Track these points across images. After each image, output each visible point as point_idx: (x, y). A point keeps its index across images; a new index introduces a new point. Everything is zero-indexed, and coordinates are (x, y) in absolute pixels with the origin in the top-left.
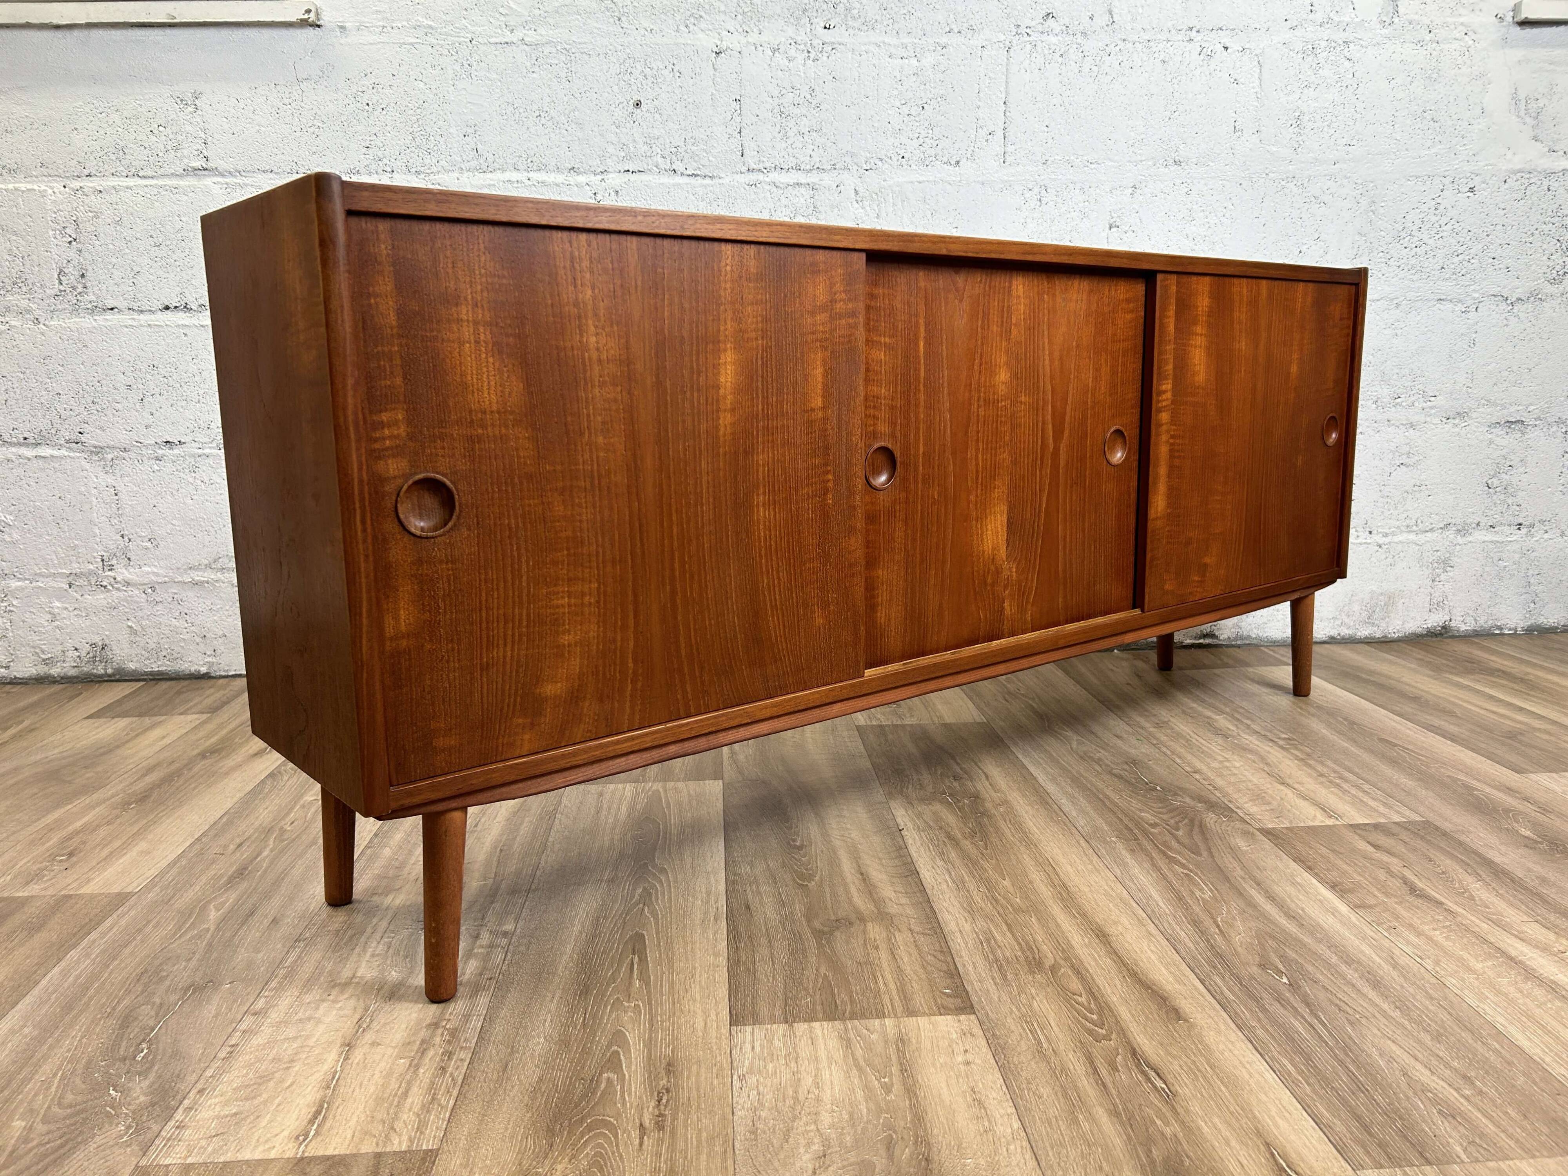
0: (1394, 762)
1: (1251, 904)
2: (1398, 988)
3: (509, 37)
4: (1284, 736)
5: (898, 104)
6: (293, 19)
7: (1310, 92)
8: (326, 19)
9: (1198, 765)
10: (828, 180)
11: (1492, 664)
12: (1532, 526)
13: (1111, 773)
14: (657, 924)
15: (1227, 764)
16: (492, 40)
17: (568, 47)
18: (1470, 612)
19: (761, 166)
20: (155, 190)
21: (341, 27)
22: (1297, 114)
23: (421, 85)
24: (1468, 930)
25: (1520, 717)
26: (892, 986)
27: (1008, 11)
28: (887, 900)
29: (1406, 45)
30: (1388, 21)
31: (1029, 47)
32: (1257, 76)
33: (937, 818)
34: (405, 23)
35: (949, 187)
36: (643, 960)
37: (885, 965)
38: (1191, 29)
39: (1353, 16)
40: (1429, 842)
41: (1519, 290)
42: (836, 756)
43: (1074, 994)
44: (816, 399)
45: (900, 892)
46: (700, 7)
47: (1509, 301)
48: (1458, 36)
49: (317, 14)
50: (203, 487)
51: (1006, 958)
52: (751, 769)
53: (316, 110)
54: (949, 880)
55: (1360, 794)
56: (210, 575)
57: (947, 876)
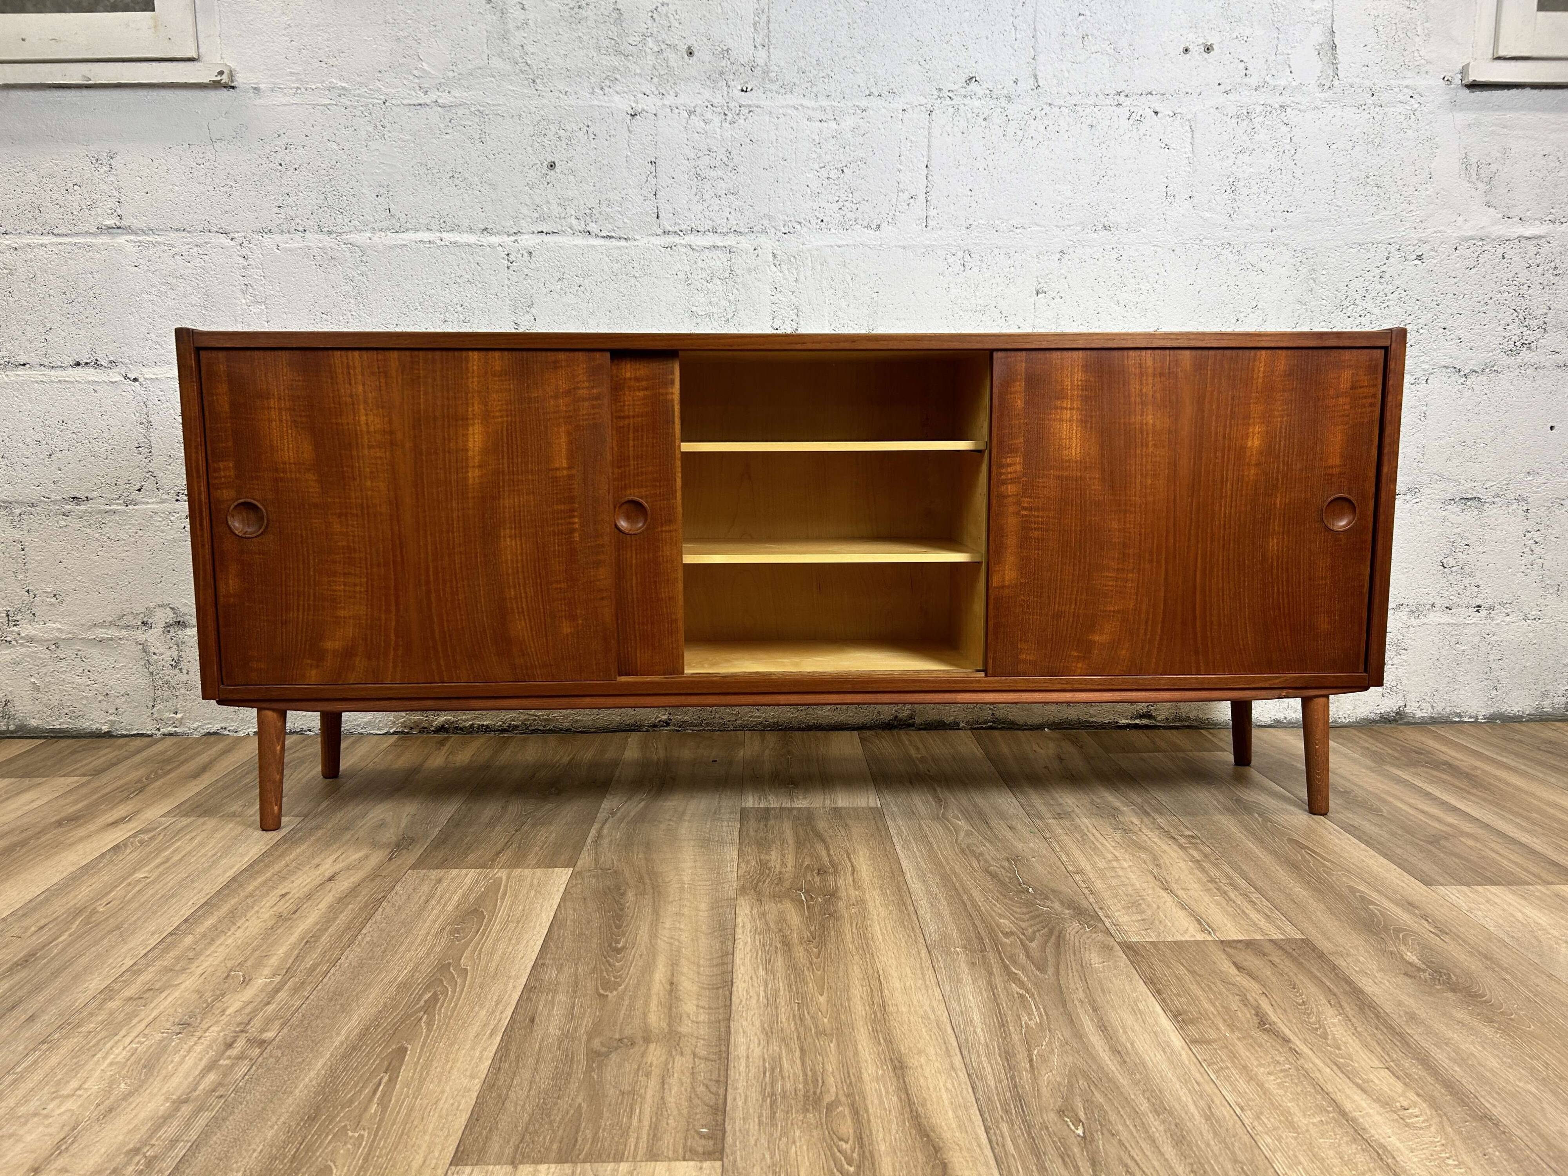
0: (1294, 867)
1: (1079, 1035)
2: (1203, 1146)
3: (423, 99)
4: (1188, 833)
5: (816, 167)
6: (206, 80)
7: (1245, 157)
8: (240, 80)
9: (1084, 863)
10: (745, 243)
11: (1441, 756)
12: (1492, 608)
13: (987, 871)
14: (427, 1036)
15: (1115, 864)
16: (405, 102)
17: (481, 108)
18: (1427, 698)
19: (677, 229)
20: (70, 248)
21: (255, 88)
22: (1231, 180)
23: (334, 146)
24: (1307, 1075)
25: (1451, 819)
26: (646, 1123)
27: (930, 74)
28: (685, 1017)
29: (1347, 109)
30: (1328, 84)
31: (951, 110)
32: (1189, 140)
33: (782, 919)
34: (319, 85)
35: (869, 250)
36: (392, 1080)
37: (650, 1093)
38: (1119, 93)
39: (1290, 79)
40: (1300, 965)
41: (1473, 362)
42: (705, 843)
43: (841, 1139)
44: (561, 461)
45: (703, 1008)
46: (615, 69)
47: (1462, 373)
48: (1402, 98)
49: (231, 75)
50: (109, 543)
51: (784, 1091)
52: (609, 856)
53: (228, 170)
54: (762, 993)
55: (1246, 904)
56: (114, 632)
57: (762, 989)
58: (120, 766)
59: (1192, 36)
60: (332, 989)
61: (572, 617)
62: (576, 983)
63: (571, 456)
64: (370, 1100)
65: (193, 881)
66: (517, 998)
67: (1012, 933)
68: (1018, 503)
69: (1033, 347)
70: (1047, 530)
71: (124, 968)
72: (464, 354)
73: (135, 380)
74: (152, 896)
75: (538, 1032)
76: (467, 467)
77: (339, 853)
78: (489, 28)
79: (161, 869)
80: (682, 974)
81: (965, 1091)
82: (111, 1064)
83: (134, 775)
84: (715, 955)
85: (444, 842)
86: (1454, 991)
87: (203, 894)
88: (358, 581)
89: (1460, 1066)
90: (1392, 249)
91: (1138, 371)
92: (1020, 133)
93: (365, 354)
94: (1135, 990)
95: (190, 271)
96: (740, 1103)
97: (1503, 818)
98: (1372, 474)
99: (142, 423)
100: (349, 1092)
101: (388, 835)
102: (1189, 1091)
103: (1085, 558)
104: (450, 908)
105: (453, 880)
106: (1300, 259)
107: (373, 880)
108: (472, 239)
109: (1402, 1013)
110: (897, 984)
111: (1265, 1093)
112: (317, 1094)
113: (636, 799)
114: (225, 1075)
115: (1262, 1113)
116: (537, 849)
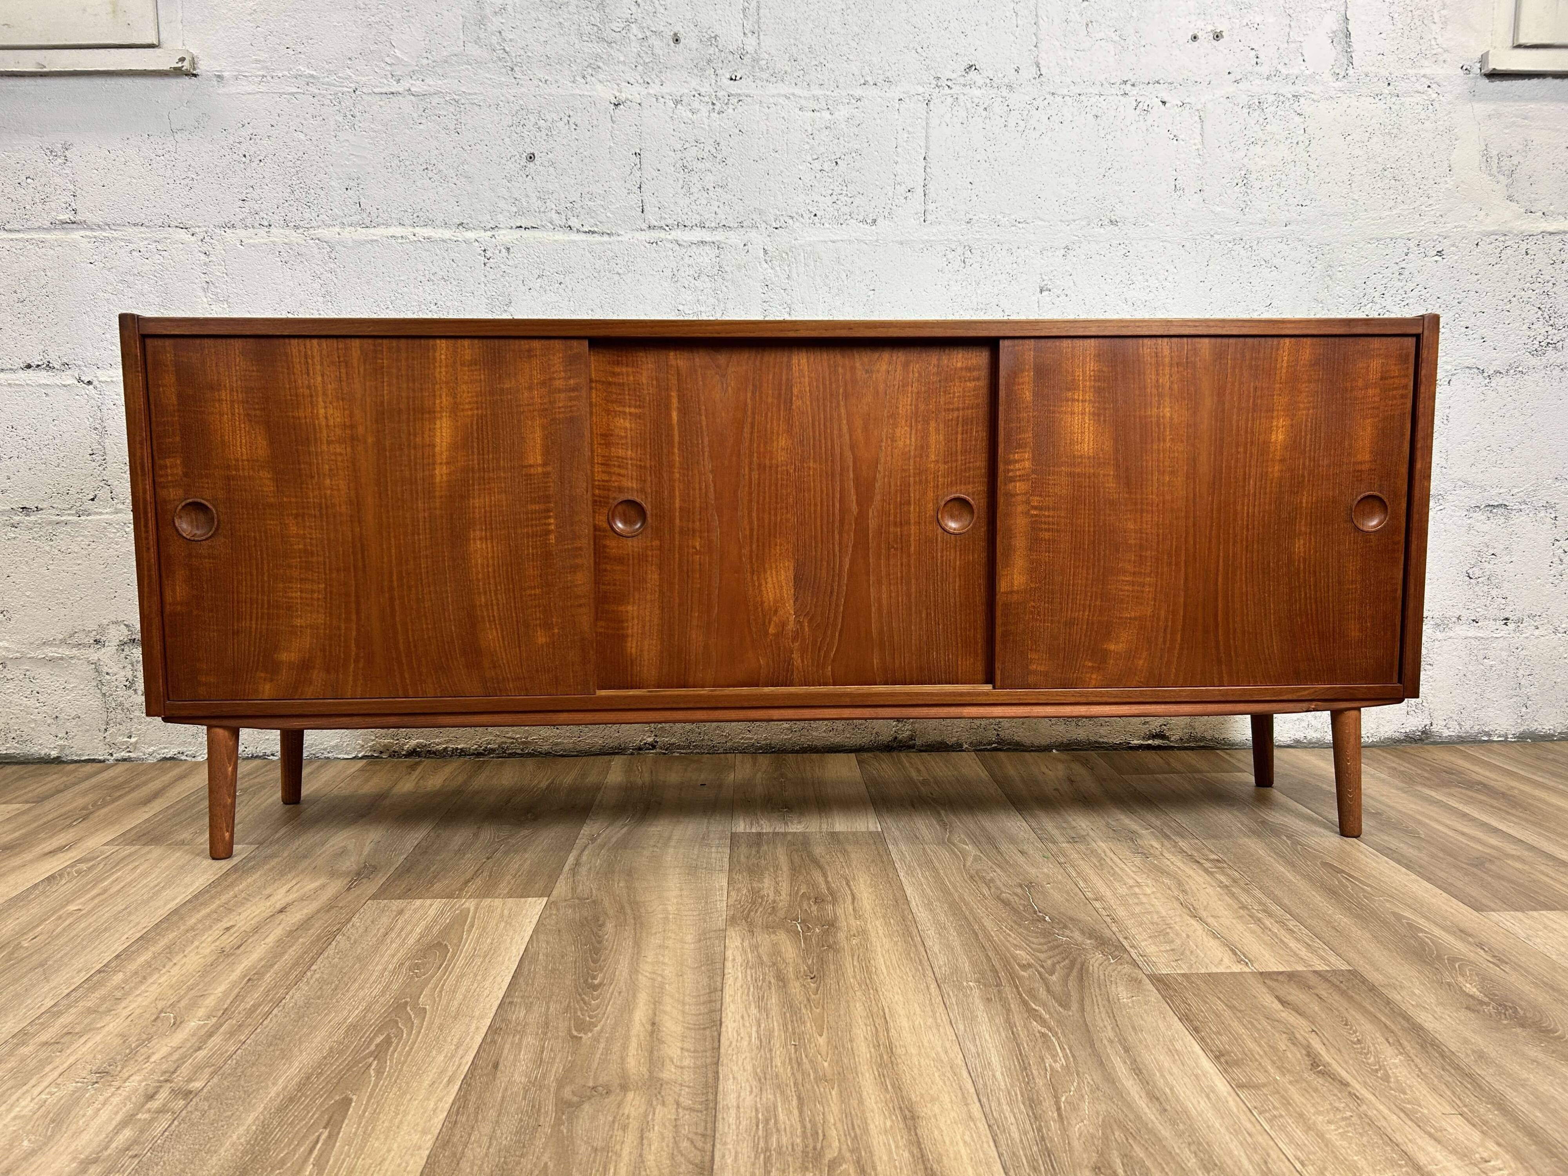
0: (1332, 892)
1: (1110, 1079)
3: (396, 88)
4: (1213, 857)
5: (809, 159)
6: (166, 68)
7: (1257, 149)
8: (203, 67)
9: (1103, 889)
10: (734, 238)
11: (1474, 775)
12: (1521, 621)
13: (999, 898)
14: (376, 1085)
15: (1137, 890)
16: (376, 90)
17: (457, 97)
18: (1455, 717)
19: (663, 223)
20: (21, 244)
21: (219, 76)
22: (1243, 173)
23: (302, 136)
24: (1371, 1123)
25: (1493, 841)
28: (668, 1061)
29: (1362, 99)
30: (1343, 74)
31: (950, 100)
32: (1198, 131)
33: (776, 951)
34: (286, 73)
35: (864, 246)
36: (333, 1137)
37: (626, 1152)
39: (1303, 68)
40: (1350, 999)
41: (1497, 362)
42: (692, 870)
44: (535, 457)
45: (687, 1050)
46: (598, 57)
47: (1486, 374)
48: (1420, 88)
49: (193, 62)
50: (60, 556)
51: (780, 1147)
52: (587, 884)
53: (190, 161)
54: (754, 1035)
55: (1283, 932)
56: (66, 652)
57: (754, 1029)
58: (66, 793)
59: (1200, 24)
60: (273, 1033)
61: (547, 626)
62: (547, 1024)
63: (547, 452)
64: (306, 1160)
65: (130, 914)
66: (480, 1040)
67: (1030, 965)
68: (1028, 502)
69: (1043, 334)
70: (1058, 531)
71: (43, 1009)
72: (431, 342)
73: (89, 383)
74: (84, 930)
75: (502, 1080)
76: (434, 464)
77: (294, 882)
78: (464, 13)
79: (96, 901)
80: (665, 1012)
81: (985, 1145)
82: (15, 1118)
83: (80, 802)
84: (702, 992)
85: (408, 871)
86: (1522, 1026)
87: (140, 927)
88: (315, 587)
89: (1540, 1110)
90: (1411, 244)
91: (1153, 361)
92: (1022, 123)
93: (324, 342)
94: (1169, 1027)
95: (148, 268)
96: (729, 1161)
97: (1549, 839)
98: (1404, 470)
99: (96, 429)
100: (283, 1150)
101: (348, 864)
102: (1241, 1144)
103: (1099, 560)
104: (411, 941)
105: (415, 911)
106: (1316, 254)
107: (328, 911)
108: (447, 234)
109: (1469, 1052)
110: (905, 1023)
111: (1326, 1146)
112: (245, 1153)
113: (619, 823)
114: (142, 1131)
115: (1326, 1169)
116: (509, 877)
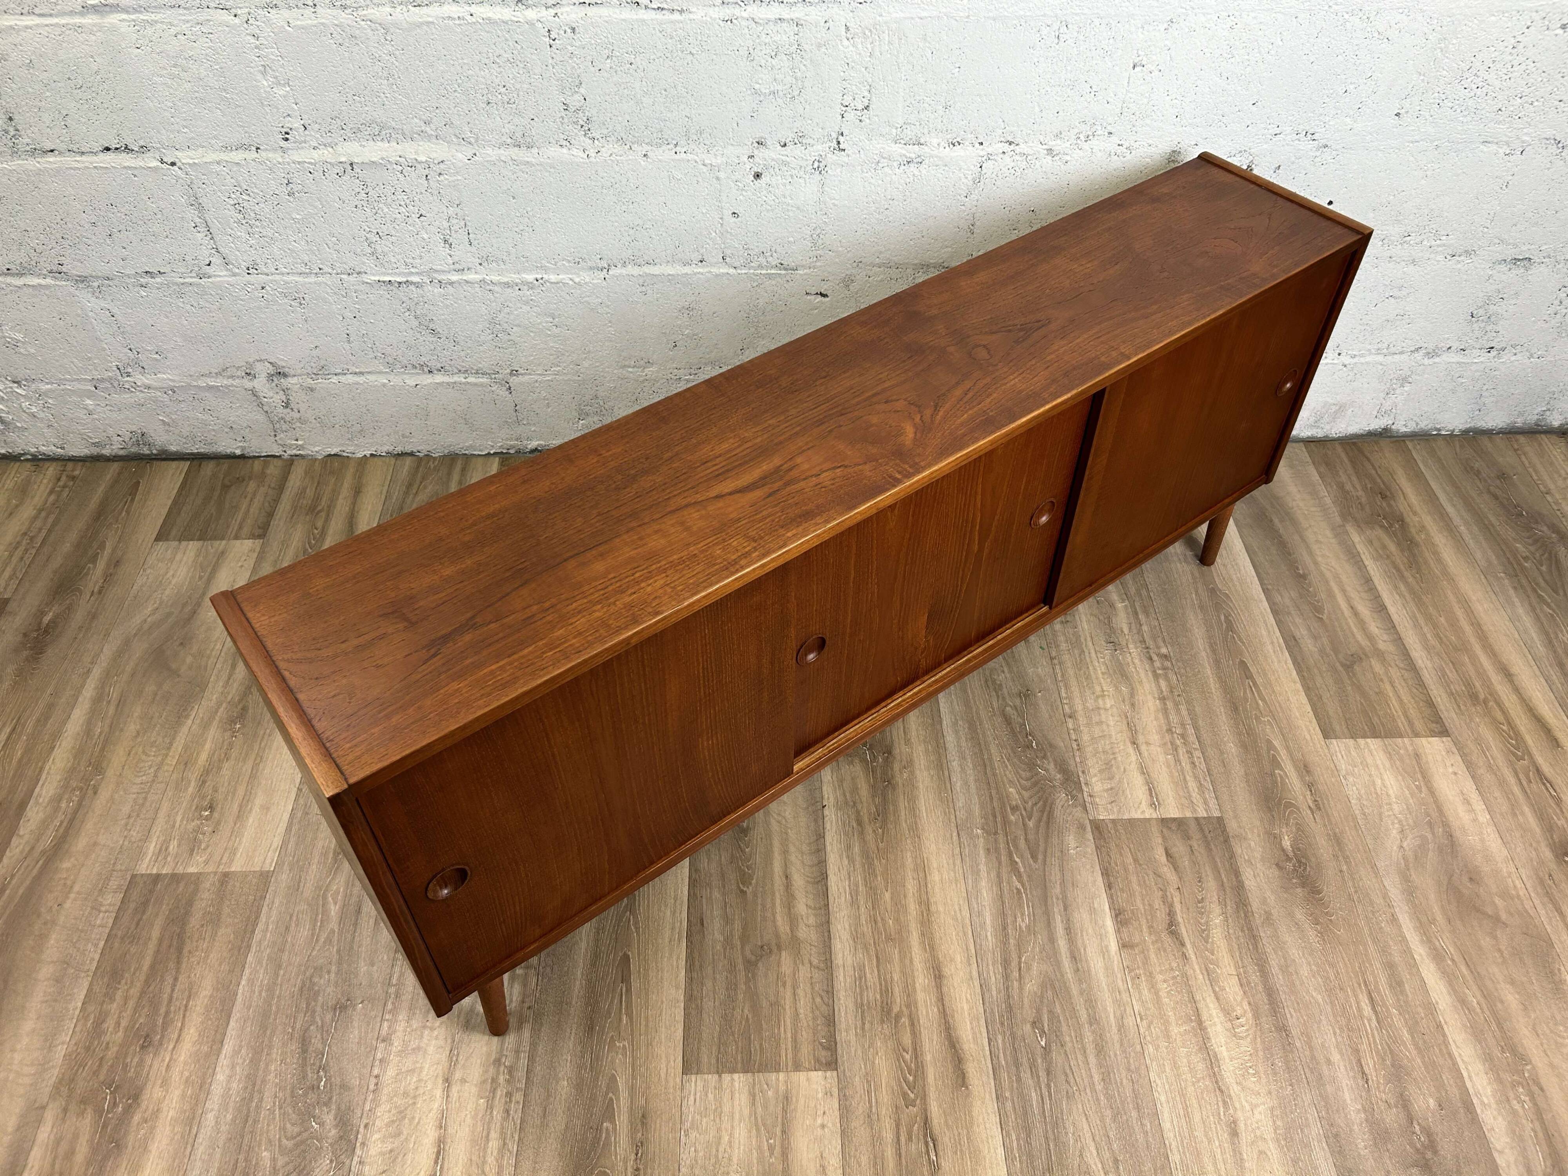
0: (1234, 707)
1: (1052, 938)
2: (1113, 1055)
4: (1163, 650)
9: (1077, 701)
12: (1503, 349)
13: (1003, 713)
14: (639, 942)
15: (1101, 702)
18: (1415, 419)
24: (1187, 983)
25: (1374, 628)
28: (799, 919)
33: (854, 788)
35: (954, 22)
36: (629, 991)
37: (788, 1006)
40: (1210, 852)
43: (904, 1050)
45: (810, 907)
51: (869, 1002)
55: (1188, 766)
56: (222, 381)
62: (722, 876)
64: (620, 1011)
66: (687, 893)
67: (1017, 807)
73: (173, 164)
75: (709, 937)
80: (792, 863)
81: (978, 1002)
84: (812, 839)
86: (1303, 885)
89: (1283, 972)
90: (1538, 17)
94: (1094, 882)
96: (843, 1015)
97: (1416, 625)
99: (192, 205)
100: (605, 1003)
102: (1113, 1001)
106: (1433, 28)
110: (937, 881)
111: (1158, 1002)
112: (587, 1007)
114: (525, 989)
115: (1152, 1023)
